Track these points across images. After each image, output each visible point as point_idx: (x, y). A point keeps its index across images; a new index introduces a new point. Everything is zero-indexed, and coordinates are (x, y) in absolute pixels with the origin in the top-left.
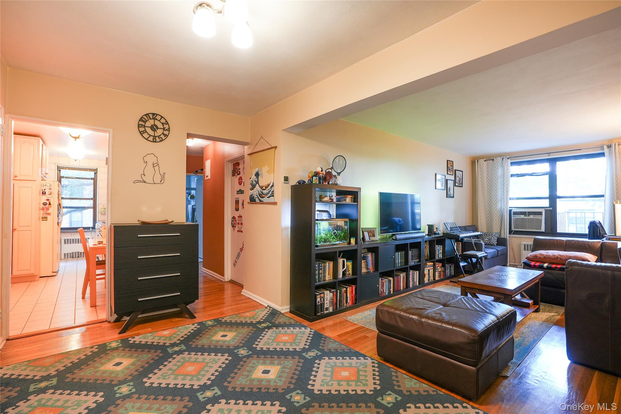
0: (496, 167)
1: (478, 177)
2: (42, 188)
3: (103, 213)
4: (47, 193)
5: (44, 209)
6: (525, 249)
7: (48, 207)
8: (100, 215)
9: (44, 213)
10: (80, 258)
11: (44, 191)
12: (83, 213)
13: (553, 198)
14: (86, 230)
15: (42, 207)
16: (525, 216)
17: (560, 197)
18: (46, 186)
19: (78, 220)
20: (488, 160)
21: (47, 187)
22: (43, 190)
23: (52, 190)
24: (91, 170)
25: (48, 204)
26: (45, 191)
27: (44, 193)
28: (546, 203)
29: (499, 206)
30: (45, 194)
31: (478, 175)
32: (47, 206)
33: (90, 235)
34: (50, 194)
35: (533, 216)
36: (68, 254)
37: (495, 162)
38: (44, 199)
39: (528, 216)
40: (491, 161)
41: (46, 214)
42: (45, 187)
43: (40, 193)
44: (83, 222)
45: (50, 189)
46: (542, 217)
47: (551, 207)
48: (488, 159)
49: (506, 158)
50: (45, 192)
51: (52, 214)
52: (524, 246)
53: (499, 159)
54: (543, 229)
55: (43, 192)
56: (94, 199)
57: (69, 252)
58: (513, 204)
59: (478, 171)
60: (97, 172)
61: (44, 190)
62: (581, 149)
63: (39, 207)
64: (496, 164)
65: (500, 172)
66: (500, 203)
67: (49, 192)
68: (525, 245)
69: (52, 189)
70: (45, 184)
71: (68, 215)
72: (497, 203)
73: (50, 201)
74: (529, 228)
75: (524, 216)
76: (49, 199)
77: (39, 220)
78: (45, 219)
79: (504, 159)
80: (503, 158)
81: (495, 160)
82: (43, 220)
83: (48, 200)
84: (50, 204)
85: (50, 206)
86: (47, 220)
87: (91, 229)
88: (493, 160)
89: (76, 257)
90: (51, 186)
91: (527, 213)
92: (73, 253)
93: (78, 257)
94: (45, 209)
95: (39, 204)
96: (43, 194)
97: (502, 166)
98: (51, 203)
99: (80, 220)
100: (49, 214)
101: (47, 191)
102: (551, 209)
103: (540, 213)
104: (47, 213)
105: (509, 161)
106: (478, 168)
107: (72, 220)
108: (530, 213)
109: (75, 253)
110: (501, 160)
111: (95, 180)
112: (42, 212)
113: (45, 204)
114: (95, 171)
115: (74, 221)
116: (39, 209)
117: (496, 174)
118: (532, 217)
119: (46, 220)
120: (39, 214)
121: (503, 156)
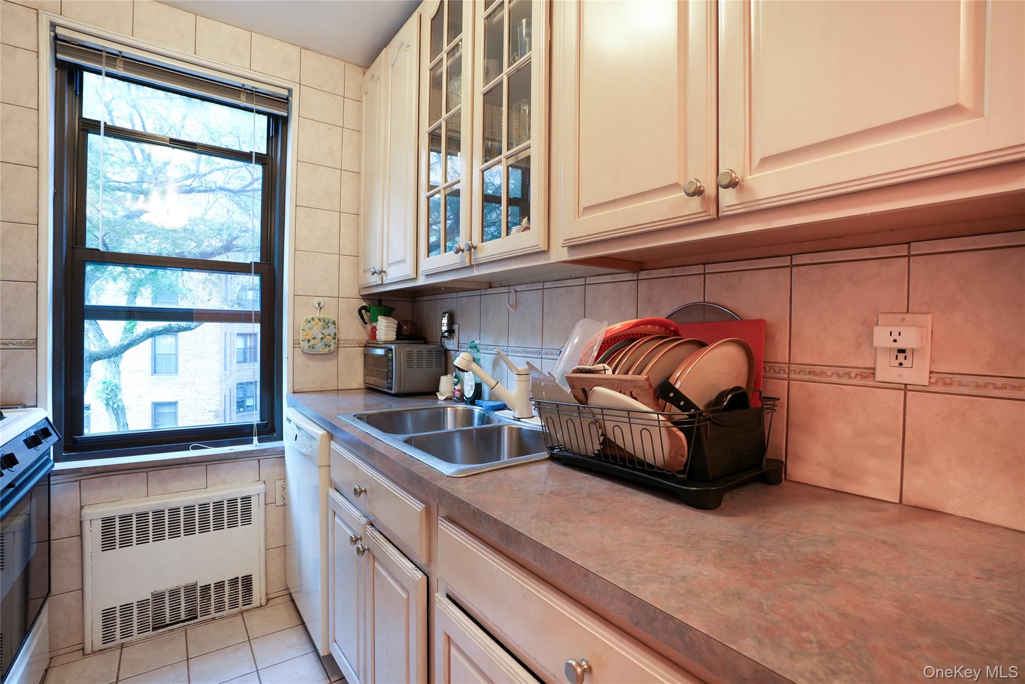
3: (320, 348)
10: (200, 619)
12: (179, 338)
19: (168, 353)
33: (254, 477)
44: (179, 355)
56: (267, 266)
60: (286, 112)
71: (150, 340)
89: (175, 621)
92: (157, 597)
93: (192, 616)
99: (173, 352)
107: (157, 352)
109: (174, 593)
111: (272, 161)
114: (277, 109)
115: (161, 353)
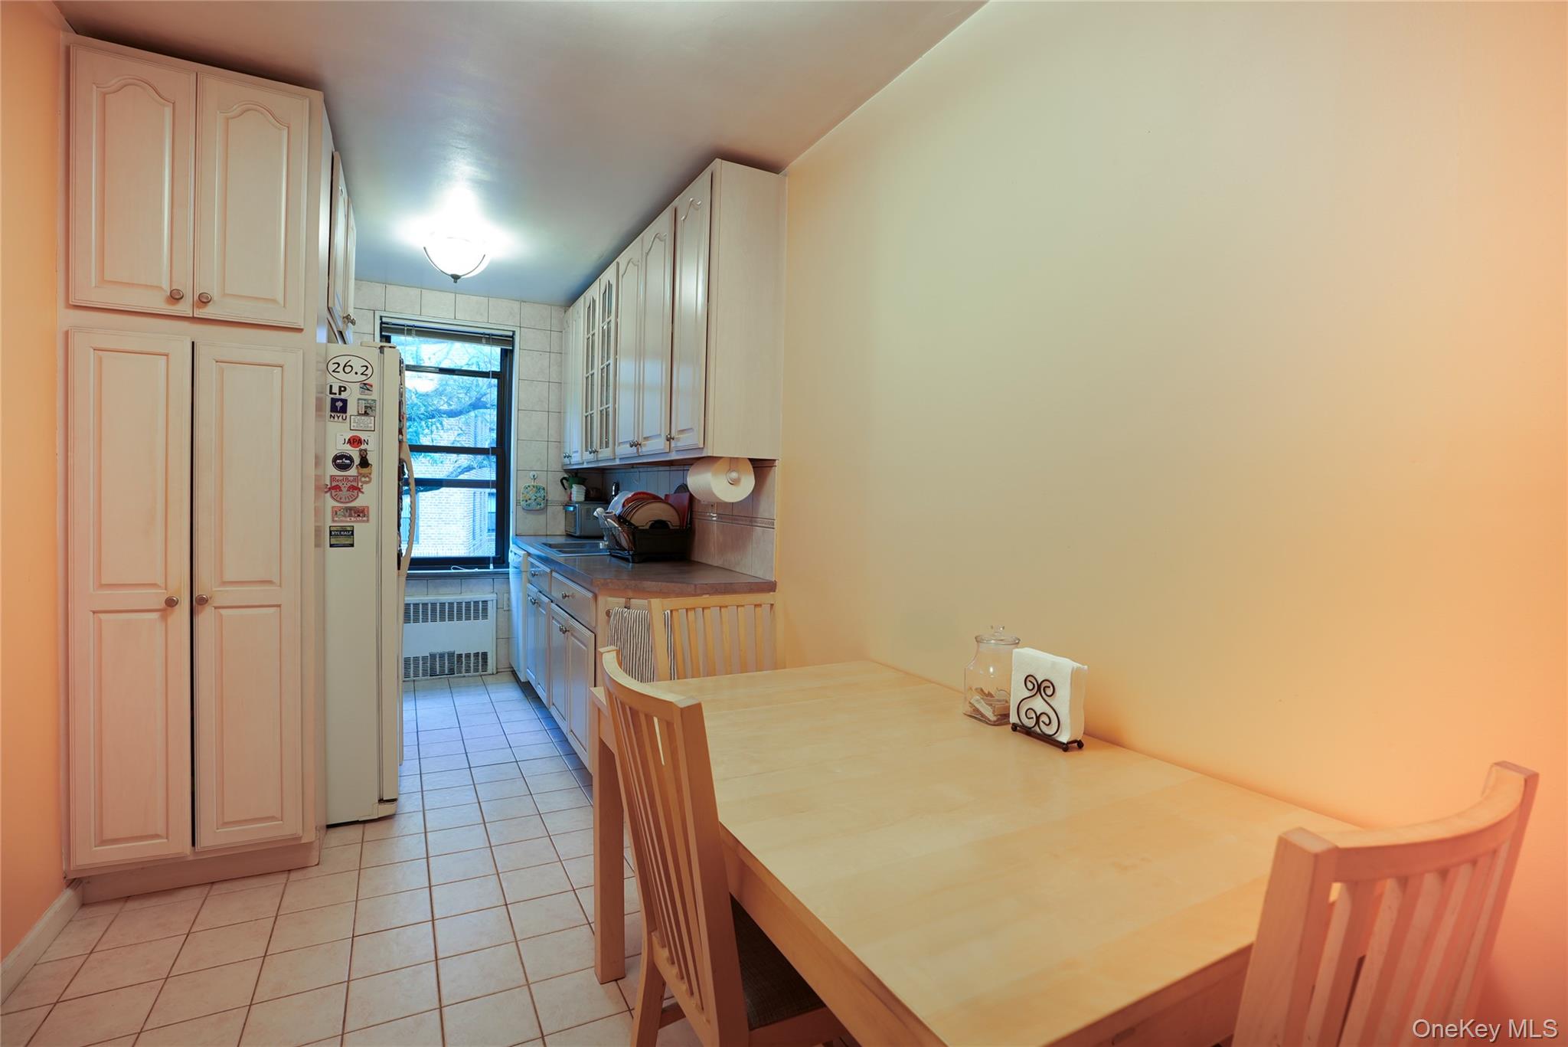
2: (331, 380)
3: (534, 506)
4: (352, 409)
5: (337, 488)
7: (356, 479)
8: (521, 513)
9: (340, 509)
10: (456, 675)
11: (337, 396)
14: (477, 570)
15: (333, 478)
18: (348, 369)
21: (352, 377)
22: (336, 390)
23: (374, 395)
24: (490, 339)
25: (357, 461)
26: (344, 396)
27: (339, 404)
30: (344, 410)
32: (353, 472)
33: (490, 589)
34: (366, 414)
36: (416, 659)
38: (337, 436)
41: (350, 516)
42: (341, 375)
43: (319, 408)
45: (366, 387)
50: (345, 402)
51: (373, 514)
55: (334, 401)
56: (501, 451)
57: (420, 655)
60: (513, 347)
61: (342, 389)
63: (318, 478)
67: (363, 403)
69: (375, 389)
70: (342, 361)
73: (363, 447)
76: (363, 436)
77: (317, 545)
78: (343, 537)
82: (334, 542)
83: (355, 441)
84: (364, 463)
85: (365, 471)
86: (352, 545)
87: (491, 566)
89: (442, 673)
90: (369, 372)
92: (433, 656)
93: (451, 672)
94: (345, 486)
95: (318, 461)
96: (334, 409)
98: (371, 459)
100: (361, 513)
101: (353, 396)
104: (350, 509)
109: (442, 656)
111: (503, 378)
112: (330, 503)
113: (342, 462)
114: (507, 345)
116: (317, 488)
119: (349, 542)
120: (318, 512)
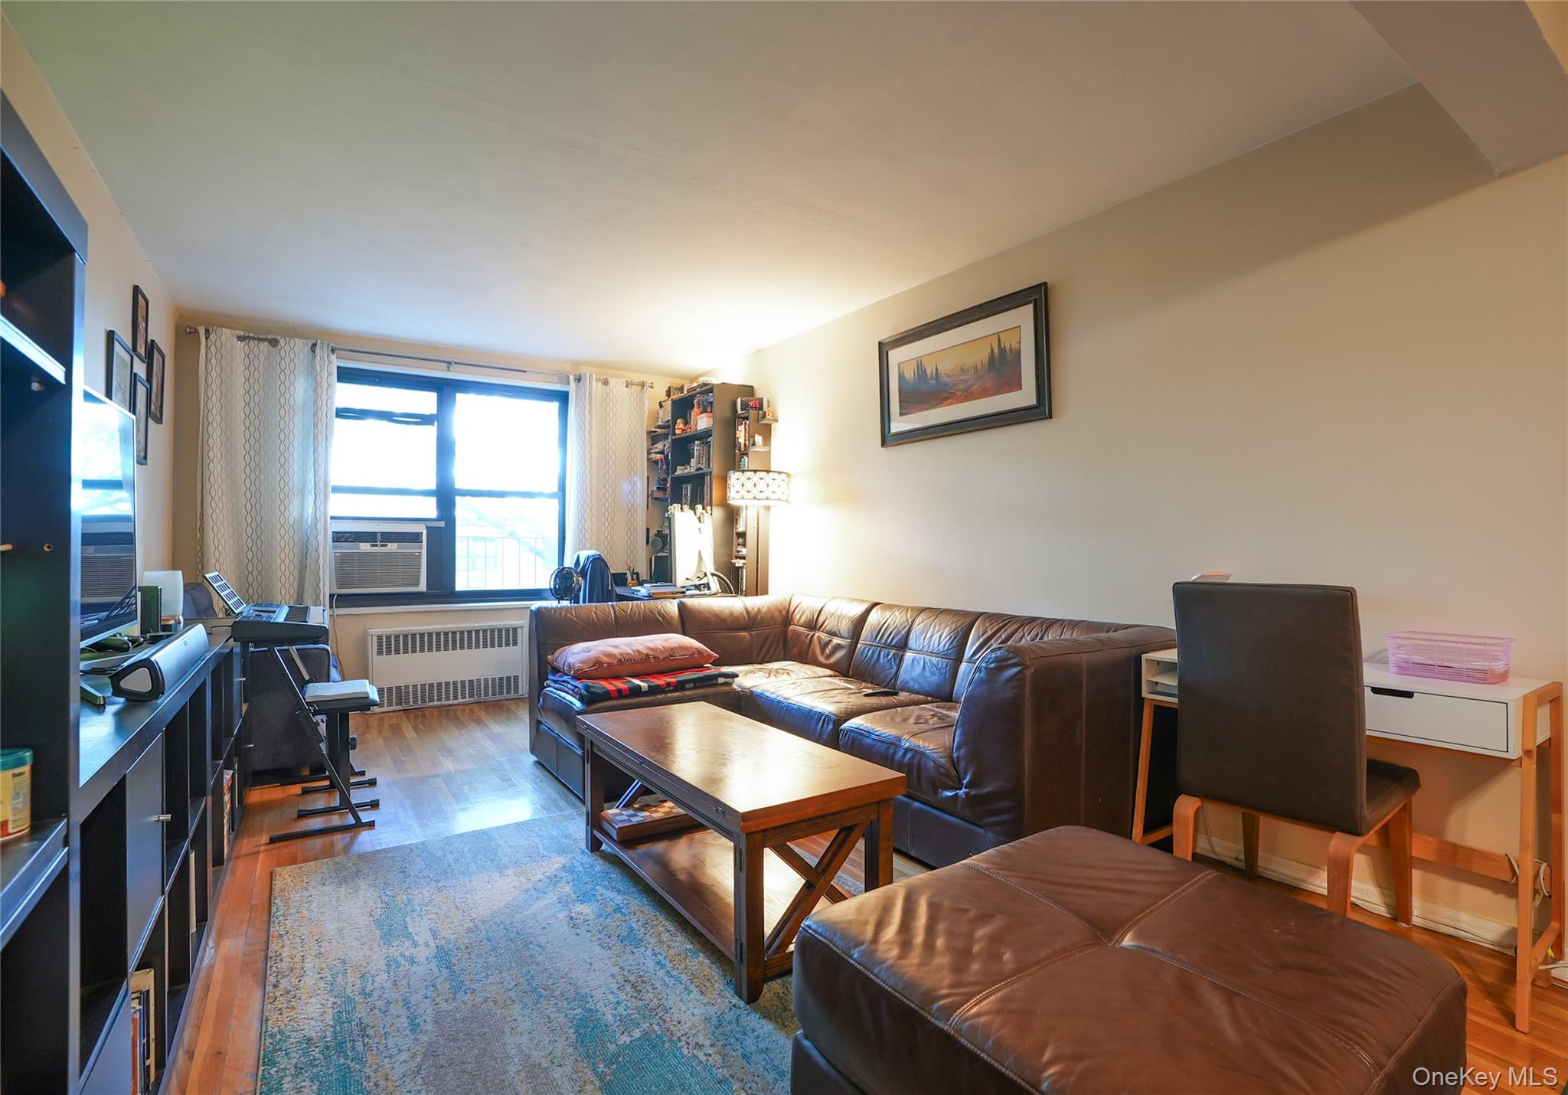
0: (287, 371)
1: (206, 394)
6: (380, 652)
13: (445, 496)
16: (373, 546)
17: (464, 493)
20: (250, 338)
28: (428, 508)
29: (294, 511)
31: (208, 386)
35: (396, 544)
37: (283, 352)
39: (382, 546)
40: (266, 343)
46: (421, 548)
47: (442, 520)
48: (251, 335)
49: (325, 348)
52: (378, 642)
53: (301, 346)
54: (423, 587)
58: (340, 506)
59: (208, 373)
62: (525, 371)
64: (287, 359)
65: (300, 389)
66: (296, 503)
68: (380, 638)
72: (287, 500)
74: (384, 584)
75: (369, 547)
79: (318, 350)
80: (315, 345)
81: (282, 342)
88: (274, 343)
91: (379, 537)
97: (312, 372)
102: (442, 524)
103: (415, 538)
105: (336, 362)
106: (208, 361)
108: (388, 537)
110: (307, 349)
117: (287, 395)
118: (392, 547)
121: (317, 339)
